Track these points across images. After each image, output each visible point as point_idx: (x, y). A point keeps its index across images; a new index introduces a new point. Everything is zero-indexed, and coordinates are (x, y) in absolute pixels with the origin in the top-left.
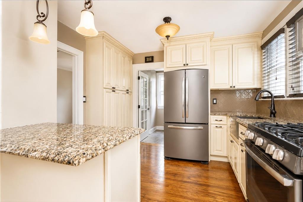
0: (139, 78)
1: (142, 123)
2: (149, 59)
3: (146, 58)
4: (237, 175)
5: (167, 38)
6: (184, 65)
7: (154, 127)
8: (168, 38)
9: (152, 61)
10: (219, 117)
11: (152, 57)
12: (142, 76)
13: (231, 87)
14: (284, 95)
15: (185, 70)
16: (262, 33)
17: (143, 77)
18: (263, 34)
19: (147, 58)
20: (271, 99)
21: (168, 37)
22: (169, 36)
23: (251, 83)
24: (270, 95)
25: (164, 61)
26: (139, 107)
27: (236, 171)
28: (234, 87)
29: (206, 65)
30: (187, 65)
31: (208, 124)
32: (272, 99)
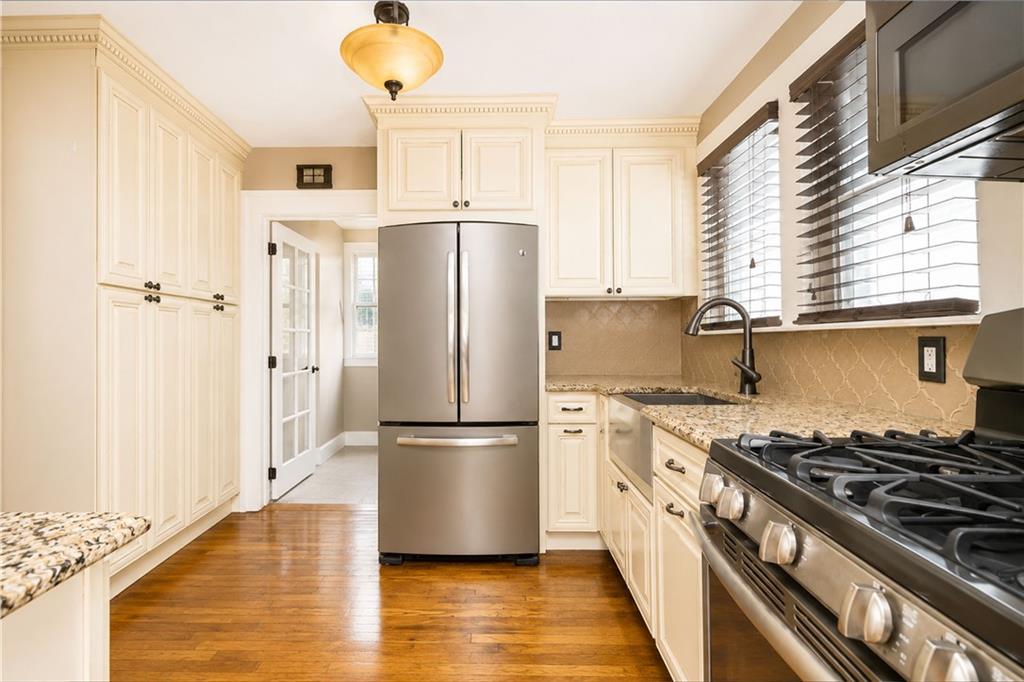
0: (272, 249)
1: (287, 426)
2: (315, 175)
3: (300, 169)
4: (649, 612)
5: (391, 92)
6: (455, 204)
7: (335, 436)
8: (393, 94)
9: (327, 184)
10: (571, 400)
11: (328, 169)
12: (284, 244)
13: (609, 291)
14: (778, 317)
15: (458, 223)
16: (699, 121)
17: (293, 248)
18: (700, 124)
19: (306, 172)
20: (741, 331)
21: (393, 87)
22: (399, 85)
23: (667, 278)
24: (739, 317)
25: (376, 188)
26: (272, 362)
27: (643, 594)
28: (619, 291)
29: (531, 210)
30: (467, 204)
31: (536, 423)
32: (745, 331)
